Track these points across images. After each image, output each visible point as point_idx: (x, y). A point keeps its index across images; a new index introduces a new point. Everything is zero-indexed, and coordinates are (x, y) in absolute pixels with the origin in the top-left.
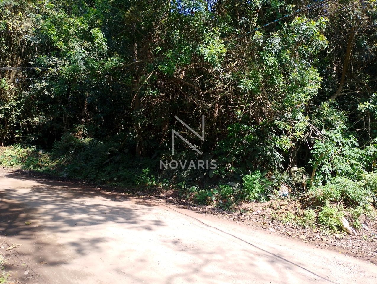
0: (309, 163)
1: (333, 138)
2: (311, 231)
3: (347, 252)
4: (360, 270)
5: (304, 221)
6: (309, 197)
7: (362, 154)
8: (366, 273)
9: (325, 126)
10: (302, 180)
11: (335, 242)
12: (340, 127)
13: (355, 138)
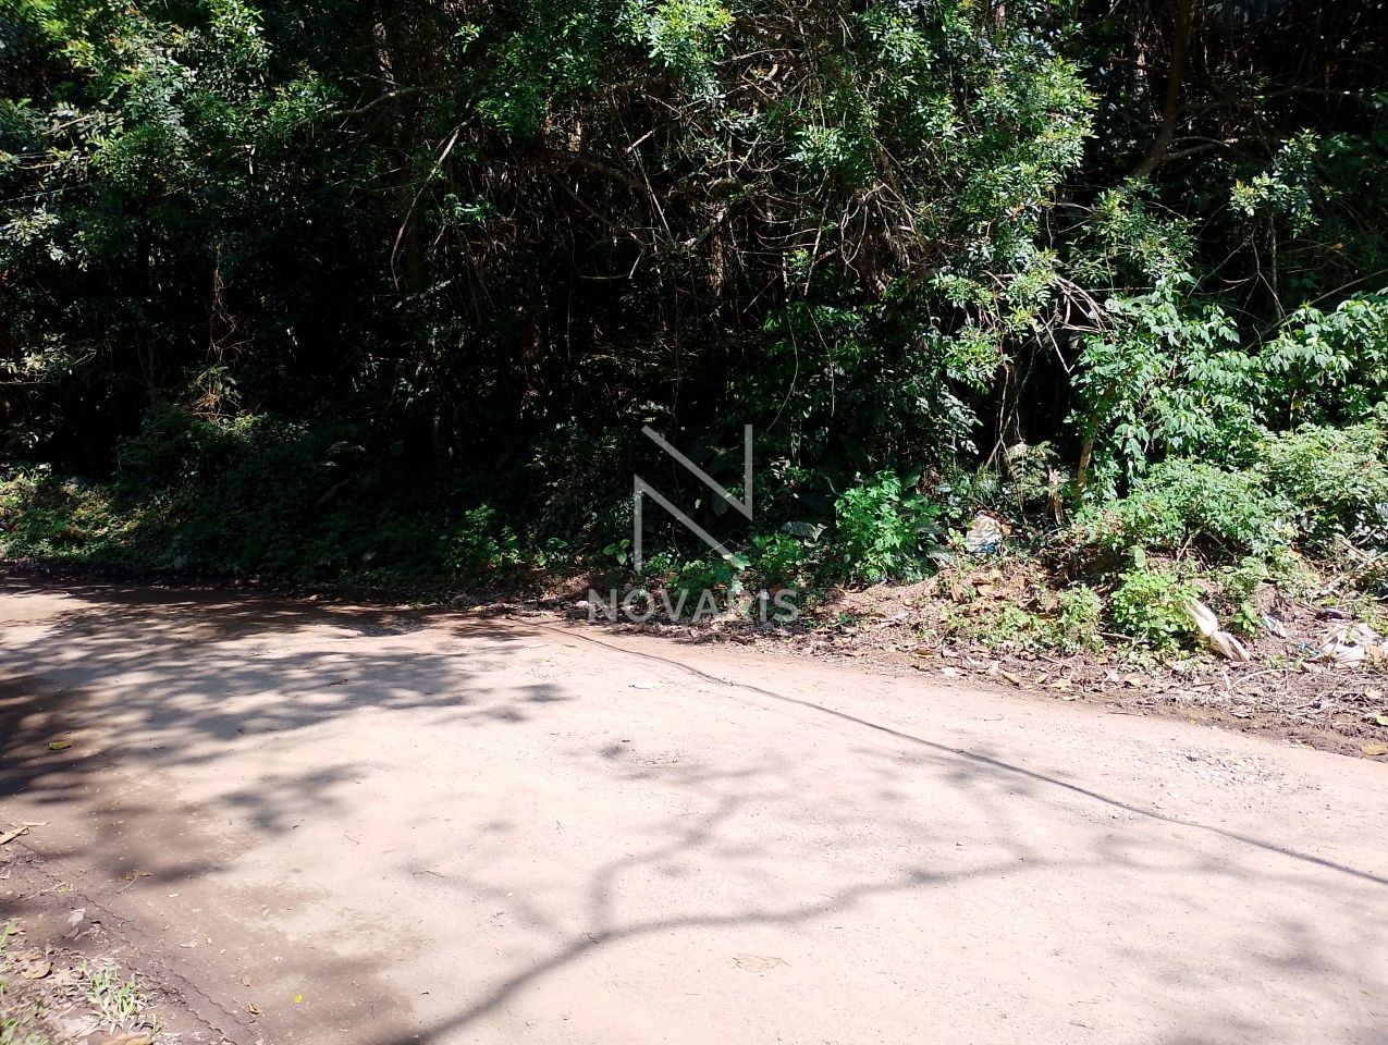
0: (1068, 420)
1: (1145, 320)
2: (1088, 659)
3: (1215, 716)
4: (1266, 772)
5: (1062, 630)
6: (1074, 545)
7: (1253, 371)
8: (1286, 779)
9: (1119, 282)
10: (1046, 488)
11: (1172, 691)
12: (1171, 280)
13: (1226, 315)
